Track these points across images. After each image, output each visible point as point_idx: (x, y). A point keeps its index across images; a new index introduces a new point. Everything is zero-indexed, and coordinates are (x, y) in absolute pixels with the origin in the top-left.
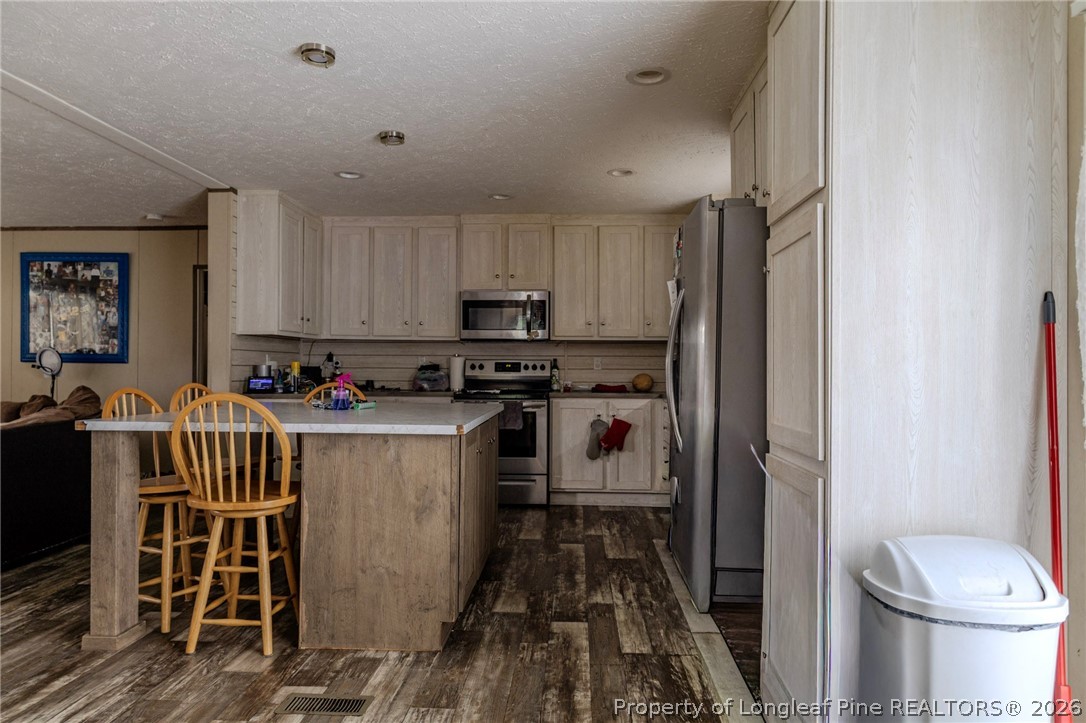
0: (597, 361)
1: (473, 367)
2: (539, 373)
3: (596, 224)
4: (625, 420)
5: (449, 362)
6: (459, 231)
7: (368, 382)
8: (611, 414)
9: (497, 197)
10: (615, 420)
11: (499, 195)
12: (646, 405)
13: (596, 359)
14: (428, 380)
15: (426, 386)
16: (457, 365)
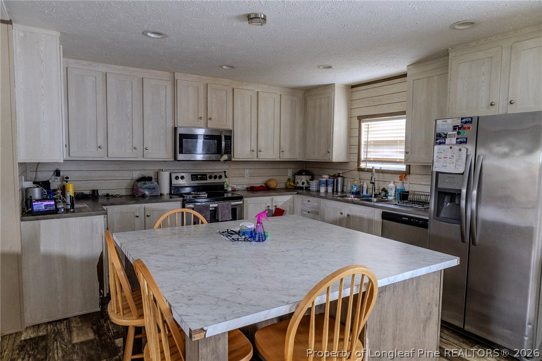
0: (247, 171)
1: (177, 178)
2: (217, 180)
3: (257, 90)
4: (280, 208)
5: (157, 174)
6: (175, 83)
7: (94, 191)
8: (274, 205)
9: (224, 67)
10: (276, 208)
11: (226, 66)
12: (291, 199)
13: (246, 170)
14: (149, 188)
15: (147, 193)
16: (165, 177)
